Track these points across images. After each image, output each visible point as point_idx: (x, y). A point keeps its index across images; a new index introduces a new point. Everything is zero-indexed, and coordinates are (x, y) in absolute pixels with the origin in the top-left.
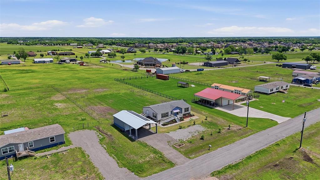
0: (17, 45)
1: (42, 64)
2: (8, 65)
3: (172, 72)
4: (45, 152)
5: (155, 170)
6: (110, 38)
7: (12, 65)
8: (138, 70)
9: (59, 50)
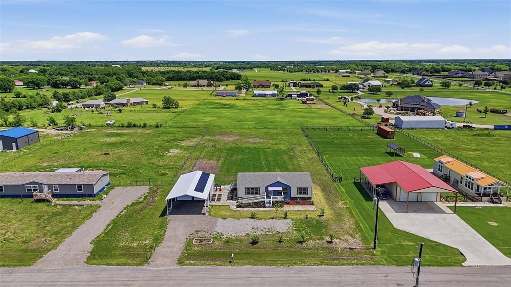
0: (280, 71)
1: (261, 98)
2: (222, 98)
3: (426, 126)
4: (66, 200)
5: (112, 262)
6: (429, 61)
7: (227, 98)
8: (371, 116)
9: (310, 80)
